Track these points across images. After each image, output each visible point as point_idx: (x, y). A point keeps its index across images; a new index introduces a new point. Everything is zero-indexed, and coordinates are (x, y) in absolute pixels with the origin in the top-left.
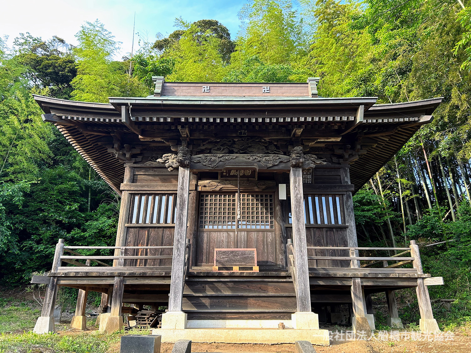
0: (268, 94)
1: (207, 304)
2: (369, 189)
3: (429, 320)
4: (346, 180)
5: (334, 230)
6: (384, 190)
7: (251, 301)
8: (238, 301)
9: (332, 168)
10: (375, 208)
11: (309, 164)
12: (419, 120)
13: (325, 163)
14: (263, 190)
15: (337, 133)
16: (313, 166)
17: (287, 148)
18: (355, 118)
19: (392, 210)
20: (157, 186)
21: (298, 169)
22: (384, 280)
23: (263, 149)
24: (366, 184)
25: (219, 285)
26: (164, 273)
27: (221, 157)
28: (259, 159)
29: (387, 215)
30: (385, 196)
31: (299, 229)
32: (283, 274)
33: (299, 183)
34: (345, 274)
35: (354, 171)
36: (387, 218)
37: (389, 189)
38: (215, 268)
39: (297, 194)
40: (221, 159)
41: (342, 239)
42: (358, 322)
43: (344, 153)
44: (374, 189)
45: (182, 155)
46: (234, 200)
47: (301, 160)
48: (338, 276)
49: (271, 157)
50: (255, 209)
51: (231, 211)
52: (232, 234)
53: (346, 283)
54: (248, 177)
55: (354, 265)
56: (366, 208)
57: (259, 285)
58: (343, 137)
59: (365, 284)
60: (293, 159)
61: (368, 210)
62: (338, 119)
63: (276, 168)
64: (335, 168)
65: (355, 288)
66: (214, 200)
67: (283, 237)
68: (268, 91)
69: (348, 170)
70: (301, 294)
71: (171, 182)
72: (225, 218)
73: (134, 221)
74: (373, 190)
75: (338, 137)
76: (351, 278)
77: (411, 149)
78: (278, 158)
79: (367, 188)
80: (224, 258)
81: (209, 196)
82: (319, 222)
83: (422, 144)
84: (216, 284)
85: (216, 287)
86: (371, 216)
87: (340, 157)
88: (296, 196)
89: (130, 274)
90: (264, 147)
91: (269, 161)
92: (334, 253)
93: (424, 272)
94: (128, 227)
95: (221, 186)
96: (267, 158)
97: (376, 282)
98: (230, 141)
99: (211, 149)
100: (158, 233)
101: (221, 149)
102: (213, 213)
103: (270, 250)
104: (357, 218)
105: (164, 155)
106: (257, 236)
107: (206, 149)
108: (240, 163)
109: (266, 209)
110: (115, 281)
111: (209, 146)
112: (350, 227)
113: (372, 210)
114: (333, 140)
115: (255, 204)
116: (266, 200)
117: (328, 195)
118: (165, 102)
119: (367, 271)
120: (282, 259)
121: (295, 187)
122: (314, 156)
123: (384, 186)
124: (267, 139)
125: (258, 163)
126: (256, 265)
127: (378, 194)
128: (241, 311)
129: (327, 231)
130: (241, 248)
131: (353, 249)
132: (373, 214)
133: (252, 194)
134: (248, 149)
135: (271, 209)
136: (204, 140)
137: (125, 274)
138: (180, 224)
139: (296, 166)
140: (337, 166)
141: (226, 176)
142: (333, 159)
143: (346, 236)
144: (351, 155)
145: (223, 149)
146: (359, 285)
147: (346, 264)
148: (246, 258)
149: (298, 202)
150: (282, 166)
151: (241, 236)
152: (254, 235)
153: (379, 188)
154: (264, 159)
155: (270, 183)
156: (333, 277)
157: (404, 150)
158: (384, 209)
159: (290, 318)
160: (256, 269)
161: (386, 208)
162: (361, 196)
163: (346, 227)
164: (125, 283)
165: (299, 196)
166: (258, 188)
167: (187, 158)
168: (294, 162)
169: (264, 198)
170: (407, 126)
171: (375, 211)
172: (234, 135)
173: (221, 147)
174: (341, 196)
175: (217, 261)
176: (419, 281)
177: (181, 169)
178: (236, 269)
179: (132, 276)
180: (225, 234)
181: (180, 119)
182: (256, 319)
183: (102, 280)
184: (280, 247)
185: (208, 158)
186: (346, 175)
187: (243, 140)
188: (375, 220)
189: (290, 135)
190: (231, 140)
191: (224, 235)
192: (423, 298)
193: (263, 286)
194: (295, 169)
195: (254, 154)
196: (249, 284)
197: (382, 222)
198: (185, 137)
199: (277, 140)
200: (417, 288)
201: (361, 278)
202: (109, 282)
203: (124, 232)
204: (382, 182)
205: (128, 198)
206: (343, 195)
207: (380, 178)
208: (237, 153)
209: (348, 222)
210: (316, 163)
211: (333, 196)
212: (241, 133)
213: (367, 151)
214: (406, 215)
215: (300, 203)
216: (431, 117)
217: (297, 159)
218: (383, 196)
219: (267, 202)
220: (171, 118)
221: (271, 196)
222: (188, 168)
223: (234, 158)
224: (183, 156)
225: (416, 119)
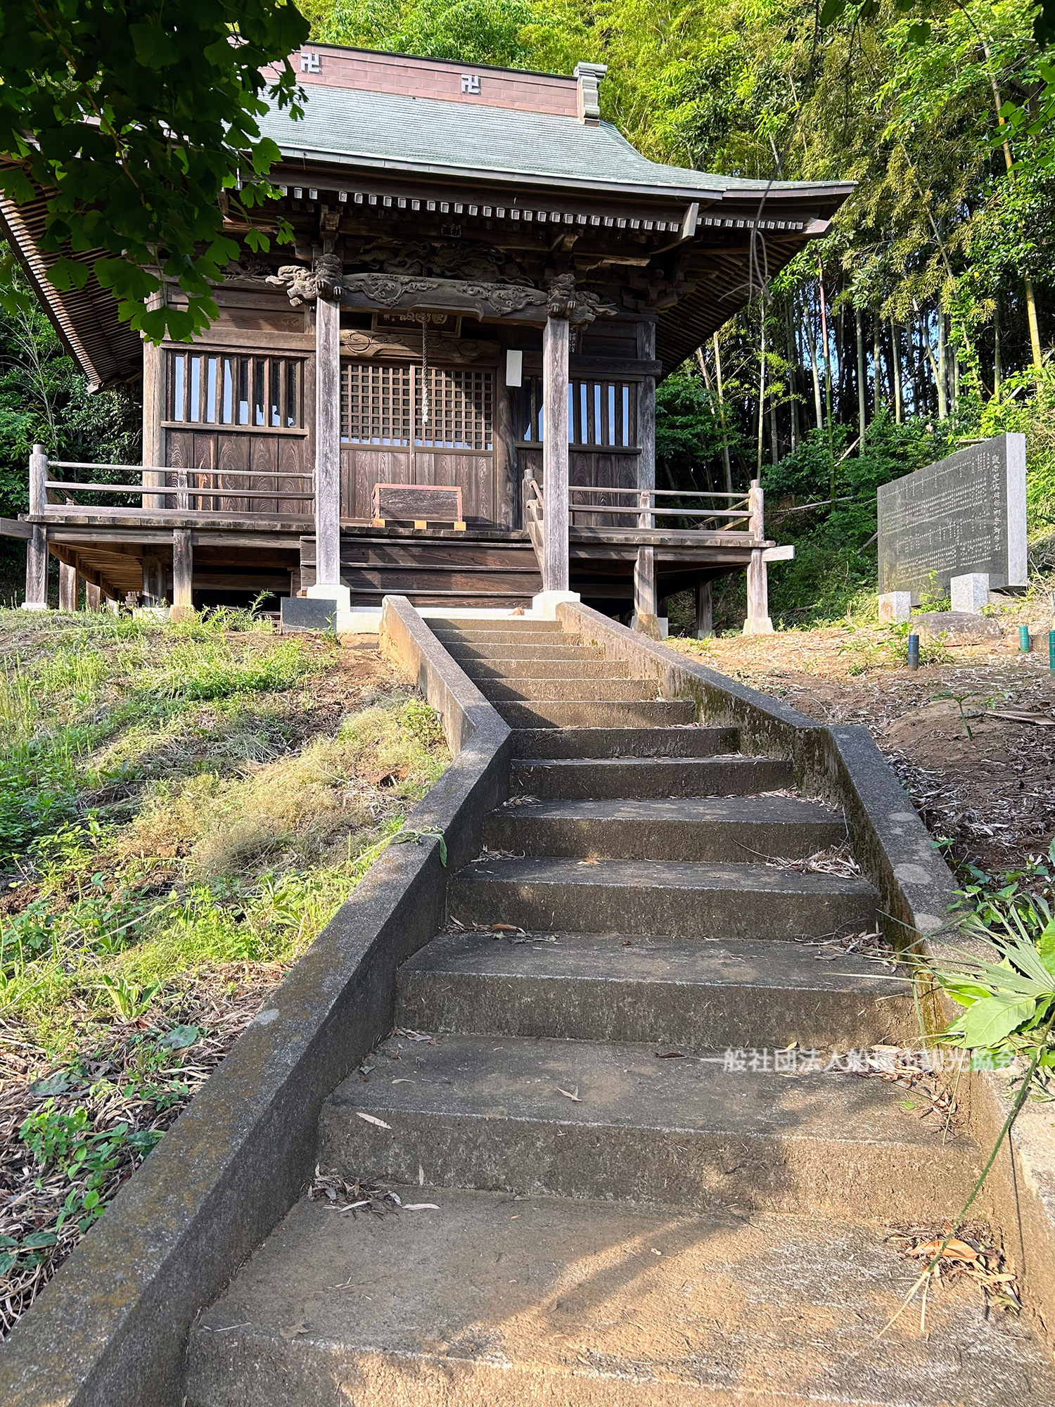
0: (477, 96)
1: (376, 583)
2: (693, 374)
3: (760, 620)
4: (647, 350)
5: (613, 457)
6: (726, 380)
7: (458, 578)
8: (433, 578)
9: (622, 321)
10: (699, 422)
11: (583, 313)
12: (805, 228)
13: (613, 313)
14: (472, 361)
15: (640, 252)
16: (590, 317)
17: (543, 273)
18: (680, 225)
19: (737, 430)
20: (228, 335)
21: (562, 323)
22: (695, 551)
23: (493, 272)
24: (687, 362)
25: (394, 552)
26: (279, 526)
27: (407, 283)
28: (486, 294)
29: (725, 439)
30: (725, 392)
31: (557, 444)
32: (514, 535)
33: (562, 353)
34: (626, 539)
35: (665, 329)
36: (724, 445)
37: (736, 377)
38: (379, 522)
39: (558, 375)
40: (407, 287)
41: (627, 476)
42: (641, 622)
43: (649, 287)
44: (705, 374)
45: (327, 272)
46: (406, 382)
47: (571, 304)
48: (615, 542)
49: (510, 291)
50: (453, 404)
51: (401, 407)
52: (402, 457)
53: (628, 556)
54: (440, 328)
55: (645, 523)
56: (680, 419)
57: (470, 554)
58: (652, 257)
59: (660, 558)
60: (555, 300)
61: (684, 426)
62: (648, 226)
63: (518, 316)
64: (626, 321)
65: (642, 565)
66: (360, 377)
67: (511, 469)
68: (476, 91)
69: (654, 328)
70: (553, 561)
71: (258, 327)
72: (386, 421)
73: (180, 415)
74: (702, 376)
75: (644, 258)
76: (637, 546)
77: (798, 279)
78: (523, 294)
79: (688, 371)
80: (396, 504)
81: (350, 367)
82: (584, 441)
83: (819, 272)
84: (388, 550)
85: (389, 555)
86: (690, 440)
87: (641, 295)
88: (555, 380)
89: (207, 524)
90: (495, 268)
91: (505, 299)
92: (609, 499)
93: (766, 538)
94: (167, 429)
95: (379, 347)
96: (502, 292)
97: (681, 554)
98: (424, 248)
99: (383, 262)
100: (238, 446)
101: (405, 265)
102: (360, 408)
103: (483, 496)
104: (659, 440)
105: (282, 269)
106: (457, 464)
107: (375, 260)
108: (446, 299)
109: (478, 406)
110: (176, 538)
111: (381, 256)
112: (644, 453)
113: (691, 426)
114: (632, 262)
115: (453, 394)
116: (478, 386)
117: (608, 381)
118: (310, 156)
119: (668, 534)
120: (507, 513)
121: (555, 359)
122: (595, 296)
123: (728, 368)
124: (502, 249)
125: (484, 302)
126: (460, 519)
127: (711, 388)
128: (443, 592)
129: (598, 460)
130: (421, 484)
131: (647, 492)
132: (692, 435)
133: (448, 369)
134: (463, 268)
135: (488, 406)
136: (368, 240)
137: (196, 523)
138: (327, 422)
139: (559, 316)
140: (632, 315)
141: (388, 323)
142: (625, 298)
143: (635, 470)
144: (663, 294)
145: (411, 266)
146: (649, 558)
147: (629, 521)
148: (441, 504)
149: (558, 390)
150: (531, 312)
151: (423, 463)
152: (449, 462)
153: (715, 374)
154: (495, 296)
155: (489, 347)
156: (605, 544)
157: (782, 282)
158: (720, 425)
159: (529, 606)
160: (460, 526)
161: (723, 423)
162: (672, 389)
163: (637, 453)
164: (195, 544)
165: (560, 379)
166: (462, 356)
167: (336, 279)
168: (556, 307)
169: (473, 381)
170: (780, 239)
171: (699, 428)
172: (433, 234)
173: (407, 259)
174: (634, 385)
175: (381, 509)
176: (755, 554)
177: (321, 303)
178: (420, 525)
179: (212, 529)
180: (388, 457)
181: (337, 193)
182: (469, 606)
183: (146, 535)
184: (505, 489)
185: (380, 282)
186: (649, 341)
187: (452, 248)
188: (697, 451)
189: (550, 245)
190: (428, 246)
191: (386, 459)
192: (756, 583)
193: (478, 555)
194: (555, 321)
195: (476, 283)
196: (452, 551)
197: (711, 456)
198: (332, 231)
199: (524, 254)
200: (749, 567)
201: (655, 546)
202: (160, 539)
203: (161, 439)
204: (724, 359)
205: (161, 361)
206: (637, 383)
207: (721, 348)
208: (442, 276)
209: (642, 442)
210: (597, 312)
211: (618, 384)
212: (447, 230)
213: (697, 285)
214: (767, 443)
215: (561, 393)
216: (828, 223)
217: (561, 301)
218: (721, 394)
219: (478, 391)
220: (319, 191)
221: (488, 377)
222: (336, 302)
223: (435, 286)
224: (330, 276)
225: (800, 226)
